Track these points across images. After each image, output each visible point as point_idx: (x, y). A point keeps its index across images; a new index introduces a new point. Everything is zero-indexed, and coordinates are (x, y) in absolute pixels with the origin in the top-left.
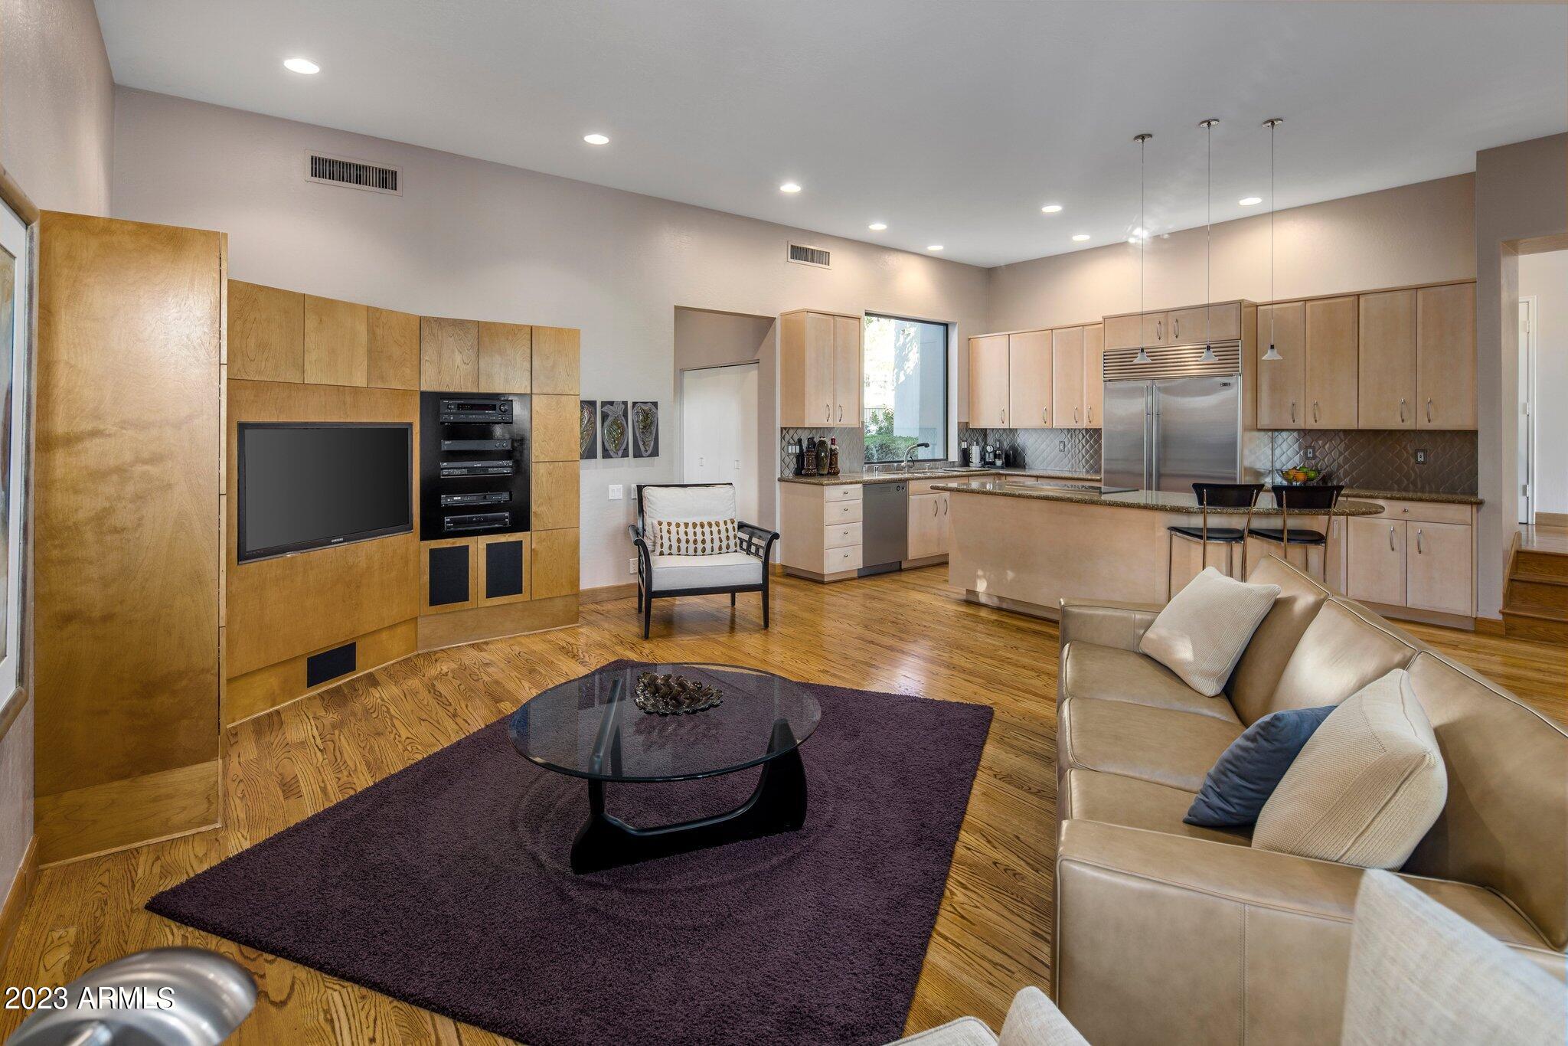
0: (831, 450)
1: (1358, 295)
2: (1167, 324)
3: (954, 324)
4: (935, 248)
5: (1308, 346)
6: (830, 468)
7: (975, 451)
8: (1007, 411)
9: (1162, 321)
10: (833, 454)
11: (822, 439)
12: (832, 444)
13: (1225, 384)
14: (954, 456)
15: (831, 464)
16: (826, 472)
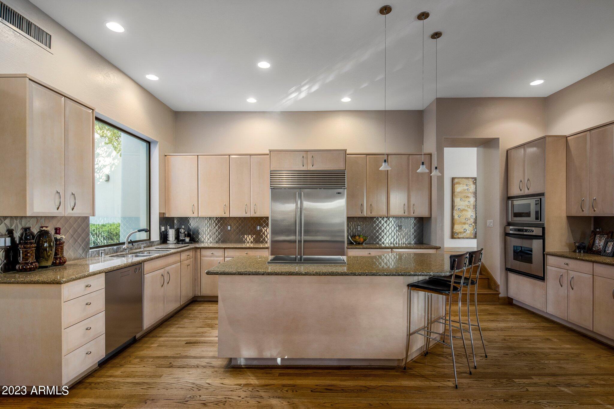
0: (56, 240)
1: (388, 155)
2: (307, 158)
3: (156, 142)
4: (152, 78)
5: (367, 177)
6: (56, 259)
7: (171, 233)
8: (196, 205)
9: (305, 156)
10: (59, 244)
11: (44, 228)
12: (56, 233)
13: (339, 193)
14: (155, 236)
15: (56, 254)
16: (49, 263)
